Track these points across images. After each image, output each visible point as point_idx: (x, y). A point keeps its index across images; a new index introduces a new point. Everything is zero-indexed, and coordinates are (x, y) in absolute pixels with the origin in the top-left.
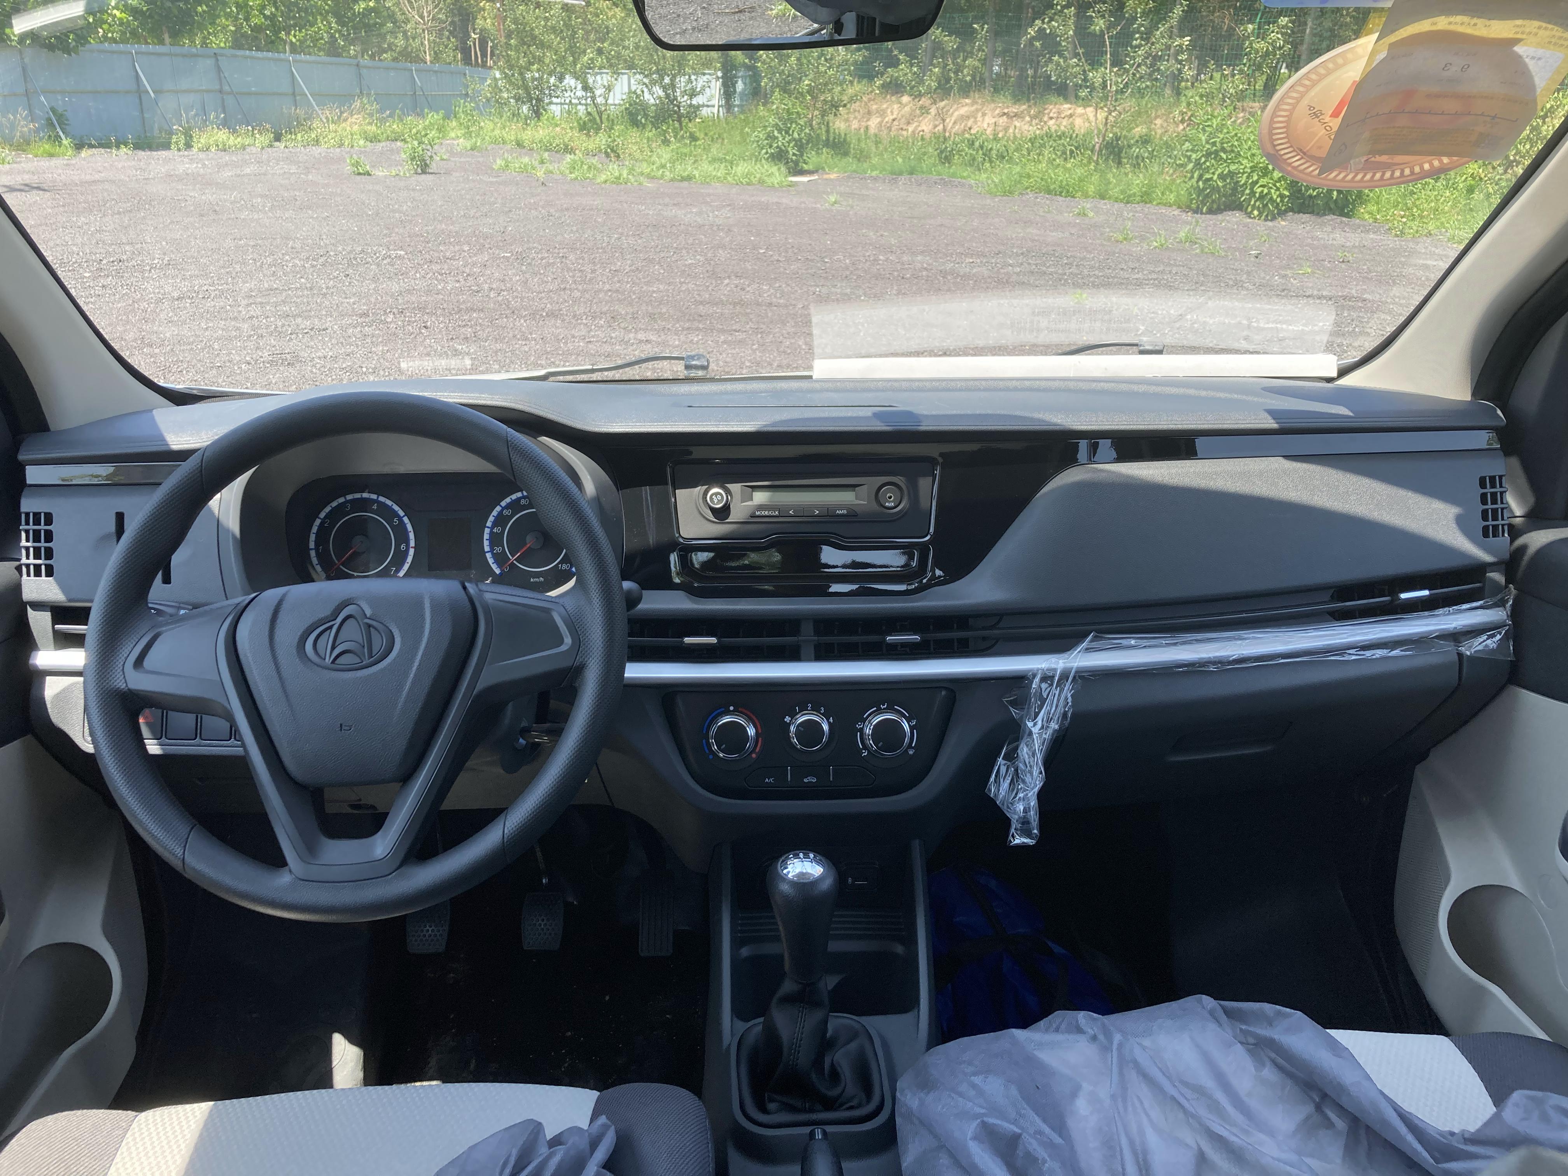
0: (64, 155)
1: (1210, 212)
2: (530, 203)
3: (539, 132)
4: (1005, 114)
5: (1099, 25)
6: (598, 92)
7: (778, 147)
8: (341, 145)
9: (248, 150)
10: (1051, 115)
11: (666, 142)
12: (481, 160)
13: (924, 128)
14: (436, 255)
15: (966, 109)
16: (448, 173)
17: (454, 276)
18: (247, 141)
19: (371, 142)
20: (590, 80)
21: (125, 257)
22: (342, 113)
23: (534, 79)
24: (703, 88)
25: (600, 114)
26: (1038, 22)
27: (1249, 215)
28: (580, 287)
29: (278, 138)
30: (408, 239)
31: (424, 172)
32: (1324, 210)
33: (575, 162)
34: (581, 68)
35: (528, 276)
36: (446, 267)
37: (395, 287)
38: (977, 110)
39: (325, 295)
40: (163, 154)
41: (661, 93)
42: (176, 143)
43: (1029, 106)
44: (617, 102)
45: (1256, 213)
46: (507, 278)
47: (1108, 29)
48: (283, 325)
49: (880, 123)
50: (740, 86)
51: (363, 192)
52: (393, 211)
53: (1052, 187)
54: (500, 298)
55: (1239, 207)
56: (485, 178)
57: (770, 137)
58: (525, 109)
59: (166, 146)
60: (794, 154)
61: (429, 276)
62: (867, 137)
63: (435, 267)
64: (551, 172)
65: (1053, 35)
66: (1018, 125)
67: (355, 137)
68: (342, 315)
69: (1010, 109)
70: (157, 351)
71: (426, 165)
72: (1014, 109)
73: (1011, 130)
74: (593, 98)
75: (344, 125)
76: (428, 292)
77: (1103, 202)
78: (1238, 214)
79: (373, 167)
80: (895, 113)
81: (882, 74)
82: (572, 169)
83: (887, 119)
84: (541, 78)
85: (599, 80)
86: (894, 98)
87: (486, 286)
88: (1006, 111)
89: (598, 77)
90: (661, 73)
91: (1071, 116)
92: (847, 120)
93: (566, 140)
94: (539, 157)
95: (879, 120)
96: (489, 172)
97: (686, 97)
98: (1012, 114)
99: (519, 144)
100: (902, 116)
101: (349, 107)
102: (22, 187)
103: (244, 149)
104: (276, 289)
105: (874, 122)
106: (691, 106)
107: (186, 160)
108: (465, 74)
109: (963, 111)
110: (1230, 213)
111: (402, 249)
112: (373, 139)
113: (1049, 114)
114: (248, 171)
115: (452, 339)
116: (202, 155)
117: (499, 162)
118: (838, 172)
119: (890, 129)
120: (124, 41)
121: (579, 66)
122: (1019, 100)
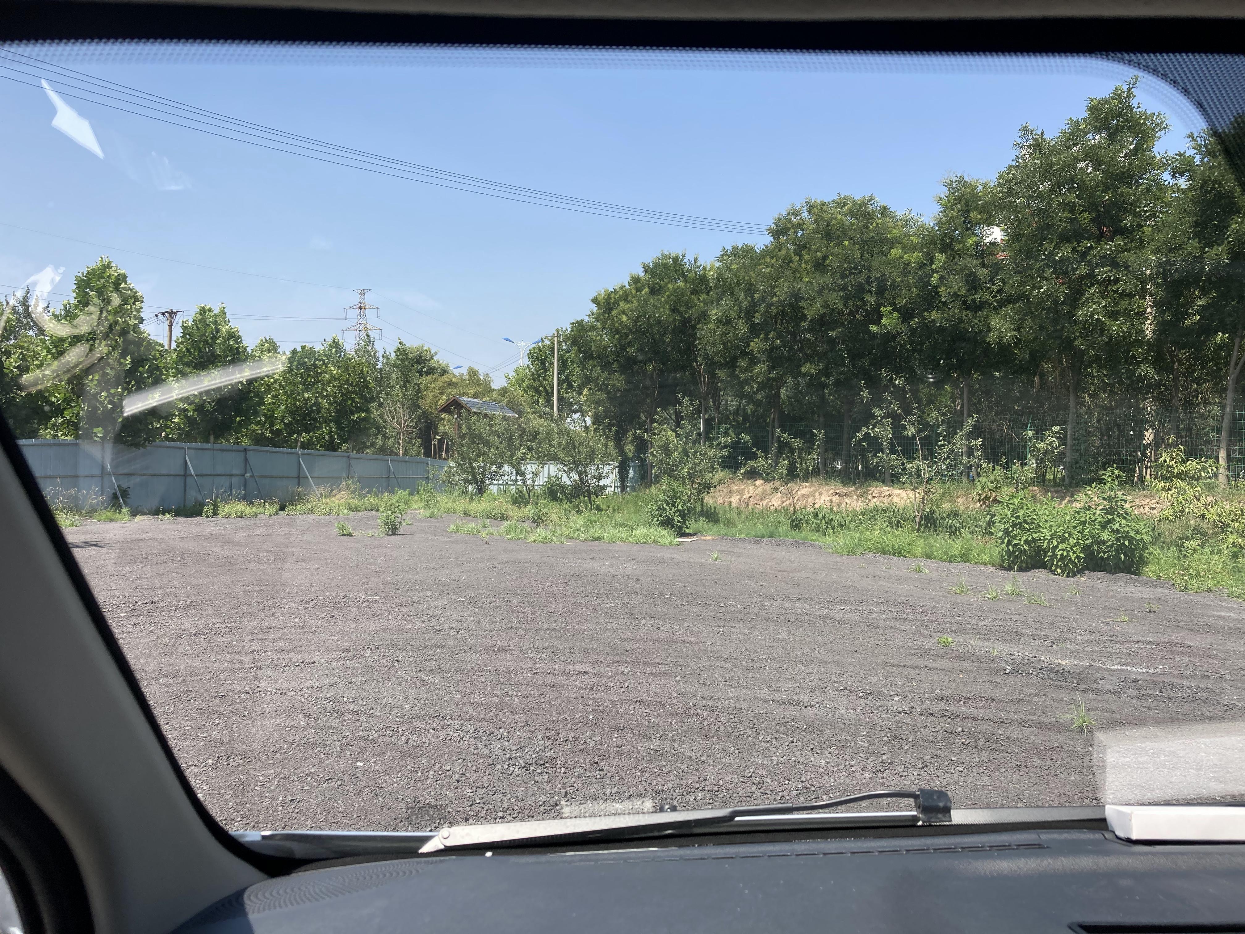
0: (122, 519)
1: (1020, 569)
2: (477, 558)
3: (482, 505)
4: (837, 494)
5: (911, 431)
6: (528, 477)
7: (666, 516)
8: (330, 513)
9: (259, 517)
10: (874, 495)
11: (579, 512)
12: (438, 524)
13: (774, 503)
14: (405, 599)
15: (806, 490)
16: (412, 534)
17: (420, 617)
18: (261, 510)
19: (353, 511)
20: (522, 467)
21: (156, 599)
22: (332, 490)
23: (479, 467)
24: (608, 473)
25: (529, 492)
26: (864, 429)
27: (1053, 572)
28: (524, 627)
29: (282, 509)
30: (382, 587)
31: (394, 534)
32: (1115, 568)
33: (510, 526)
34: (516, 460)
35: (480, 616)
36: (413, 609)
37: (372, 627)
38: (815, 491)
39: (314, 632)
40: (197, 519)
41: (577, 477)
42: (207, 512)
43: (856, 489)
44: (541, 483)
45: (1059, 571)
46: (463, 619)
47: (918, 433)
48: (278, 659)
49: (740, 500)
50: (631, 473)
51: (346, 549)
52: (371, 564)
53: (887, 549)
54: (459, 636)
55: (1043, 566)
56: (440, 538)
57: (661, 509)
58: (471, 488)
59: (198, 514)
60: (679, 522)
61: (399, 617)
62: (731, 509)
63: (404, 610)
64: (492, 534)
65: (876, 438)
66: (848, 502)
67: (341, 507)
68: (328, 650)
69: (841, 490)
70: (171, 681)
71: (396, 528)
72: (845, 490)
73: (843, 506)
74: (524, 481)
75: (333, 499)
76: (400, 631)
77: (930, 561)
78: (1044, 571)
79: (354, 529)
80: (751, 492)
81: (745, 465)
82: (508, 531)
83: (745, 497)
84: (484, 467)
85: (530, 468)
86: (749, 482)
87: (446, 626)
88: (838, 491)
89: (529, 466)
90: (577, 464)
91: (890, 495)
92: (713, 497)
93: (503, 511)
94: (482, 523)
95: (738, 497)
96: (444, 533)
97: (595, 480)
98: (843, 494)
99: (466, 513)
100: (757, 495)
101: (338, 487)
102: (84, 545)
103: (256, 516)
104: (275, 627)
105: (735, 499)
106: (598, 486)
107: (212, 524)
108: (427, 464)
109: (804, 491)
110: (1037, 571)
111: (376, 594)
112: (355, 509)
113: (872, 494)
114: (258, 532)
115: (420, 670)
116: (224, 521)
117: (452, 526)
118: (712, 535)
119: (747, 504)
120: (179, 440)
121: (515, 458)
122: (847, 484)
